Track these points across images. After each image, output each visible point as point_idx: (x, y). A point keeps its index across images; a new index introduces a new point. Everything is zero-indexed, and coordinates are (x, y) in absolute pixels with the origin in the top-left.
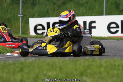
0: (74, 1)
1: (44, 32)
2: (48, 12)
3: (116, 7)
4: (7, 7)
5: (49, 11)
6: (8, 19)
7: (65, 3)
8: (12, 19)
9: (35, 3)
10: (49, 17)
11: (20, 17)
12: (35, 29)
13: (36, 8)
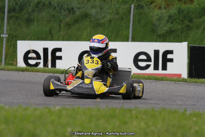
0: (90, 18)
2: (50, 32)
3: (153, 30)
5: (53, 32)
7: (78, 21)
9: (32, 18)
11: (3, 37)
12: (26, 58)
13: (32, 27)
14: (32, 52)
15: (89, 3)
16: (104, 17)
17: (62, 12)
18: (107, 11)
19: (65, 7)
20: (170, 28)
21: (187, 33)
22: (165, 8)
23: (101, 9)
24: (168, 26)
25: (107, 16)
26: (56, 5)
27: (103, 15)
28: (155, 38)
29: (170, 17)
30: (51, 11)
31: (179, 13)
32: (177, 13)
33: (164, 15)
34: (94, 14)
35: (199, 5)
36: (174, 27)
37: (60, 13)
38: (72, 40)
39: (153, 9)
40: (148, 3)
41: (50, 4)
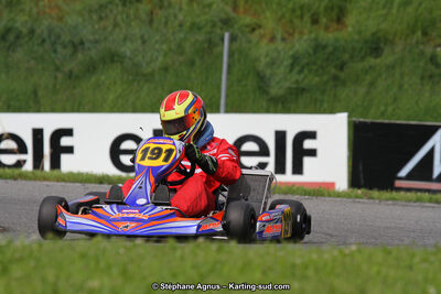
0: (122, 63)
1: (25, 161)
2: (35, 92)
3: (260, 88)
5: (40, 93)
7: (94, 68)
10: (38, 111)
14: (7, 138)
15: (117, 30)
16: (151, 61)
17: (59, 49)
18: (157, 46)
19: (66, 38)
20: (297, 82)
21: (335, 95)
22: (283, 39)
23: (144, 42)
24: (294, 79)
25: (157, 58)
26: (45, 35)
27: (149, 54)
28: (265, 104)
29: (295, 59)
30: (36, 48)
31: (315, 52)
32: (311, 51)
33: (282, 53)
34: (128, 53)
35: (360, 32)
36: (306, 81)
37: (55, 51)
39: (258, 42)
40: (247, 30)
41: (32, 32)
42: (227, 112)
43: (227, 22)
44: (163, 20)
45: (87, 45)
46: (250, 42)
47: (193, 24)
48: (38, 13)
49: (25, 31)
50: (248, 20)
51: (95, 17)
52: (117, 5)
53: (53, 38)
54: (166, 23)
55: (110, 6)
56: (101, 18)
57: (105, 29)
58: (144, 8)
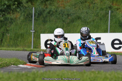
0: (81, 19)
3: (120, 25)
4: (20, 24)
6: (22, 34)
7: (73, 21)
8: (25, 35)
9: (46, 20)
13: (46, 25)
14: (49, 41)
15: (80, 11)
16: (89, 19)
17: (64, 16)
18: (91, 15)
19: (66, 13)
23: (87, 14)
25: (91, 18)
27: (89, 17)
30: (57, 16)
34: (83, 17)
37: (63, 17)
38: (71, 33)
39: (119, 13)
40: (116, 9)
41: (56, 11)
42: (110, 32)
43: (110, 8)
44: (93, 7)
45: (72, 14)
46: (117, 13)
47: (101, 8)
48: (58, 6)
49: (54, 11)
50: (116, 7)
51: (74, 7)
52: (80, 4)
53: (62, 13)
54: (93, 8)
55: (78, 4)
56: (75, 7)
57: (76, 10)
58: (87, 4)
